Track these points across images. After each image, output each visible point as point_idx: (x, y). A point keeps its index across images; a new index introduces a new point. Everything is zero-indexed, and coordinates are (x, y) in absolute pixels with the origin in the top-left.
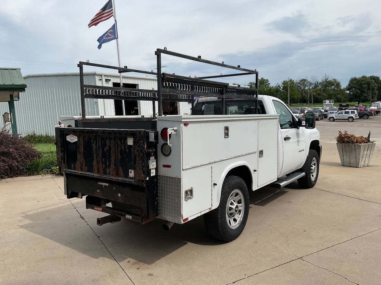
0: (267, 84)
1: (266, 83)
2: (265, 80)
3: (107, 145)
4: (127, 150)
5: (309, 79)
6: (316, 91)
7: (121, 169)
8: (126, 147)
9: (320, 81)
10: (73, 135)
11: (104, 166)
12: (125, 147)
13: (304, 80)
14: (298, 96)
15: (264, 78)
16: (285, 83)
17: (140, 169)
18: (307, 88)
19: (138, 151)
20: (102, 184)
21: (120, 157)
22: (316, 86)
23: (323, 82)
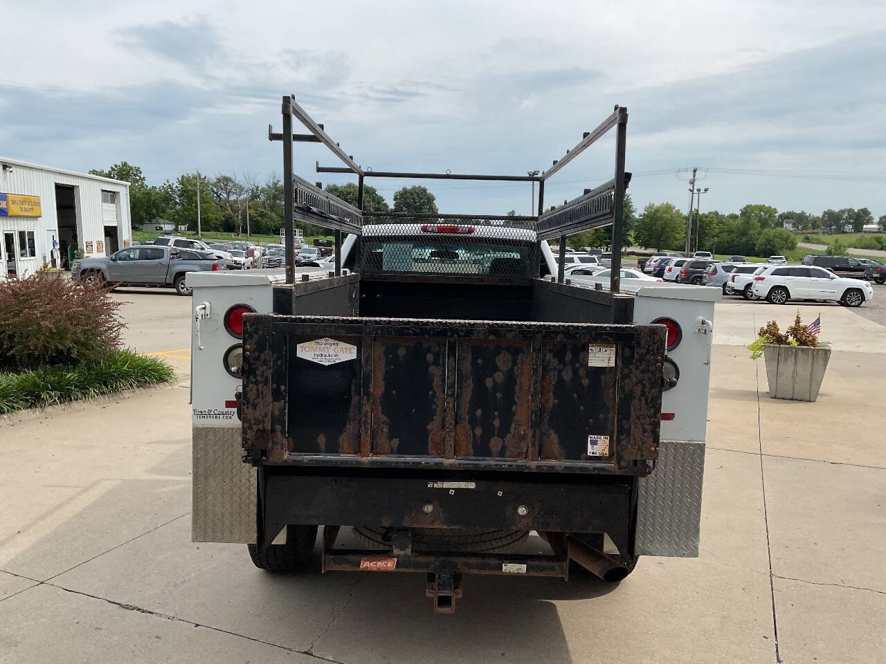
0: (138, 178)
1: (135, 175)
2: (131, 168)
3: (497, 369)
4: (585, 382)
5: (239, 179)
6: (255, 207)
7: (554, 437)
8: (582, 372)
9: (262, 184)
10: (331, 341)
11: (478, 432)
12: (575, 372)
13: (227, 180)
14: (217, 215)
15: (130, 164)
16: (184, 181)
17: (644, 431)
18: (233, 198)
19: (641, 381)
20: (446, 485)
21: (552, 401)
22: (255, 196)
23: (269, 187)
